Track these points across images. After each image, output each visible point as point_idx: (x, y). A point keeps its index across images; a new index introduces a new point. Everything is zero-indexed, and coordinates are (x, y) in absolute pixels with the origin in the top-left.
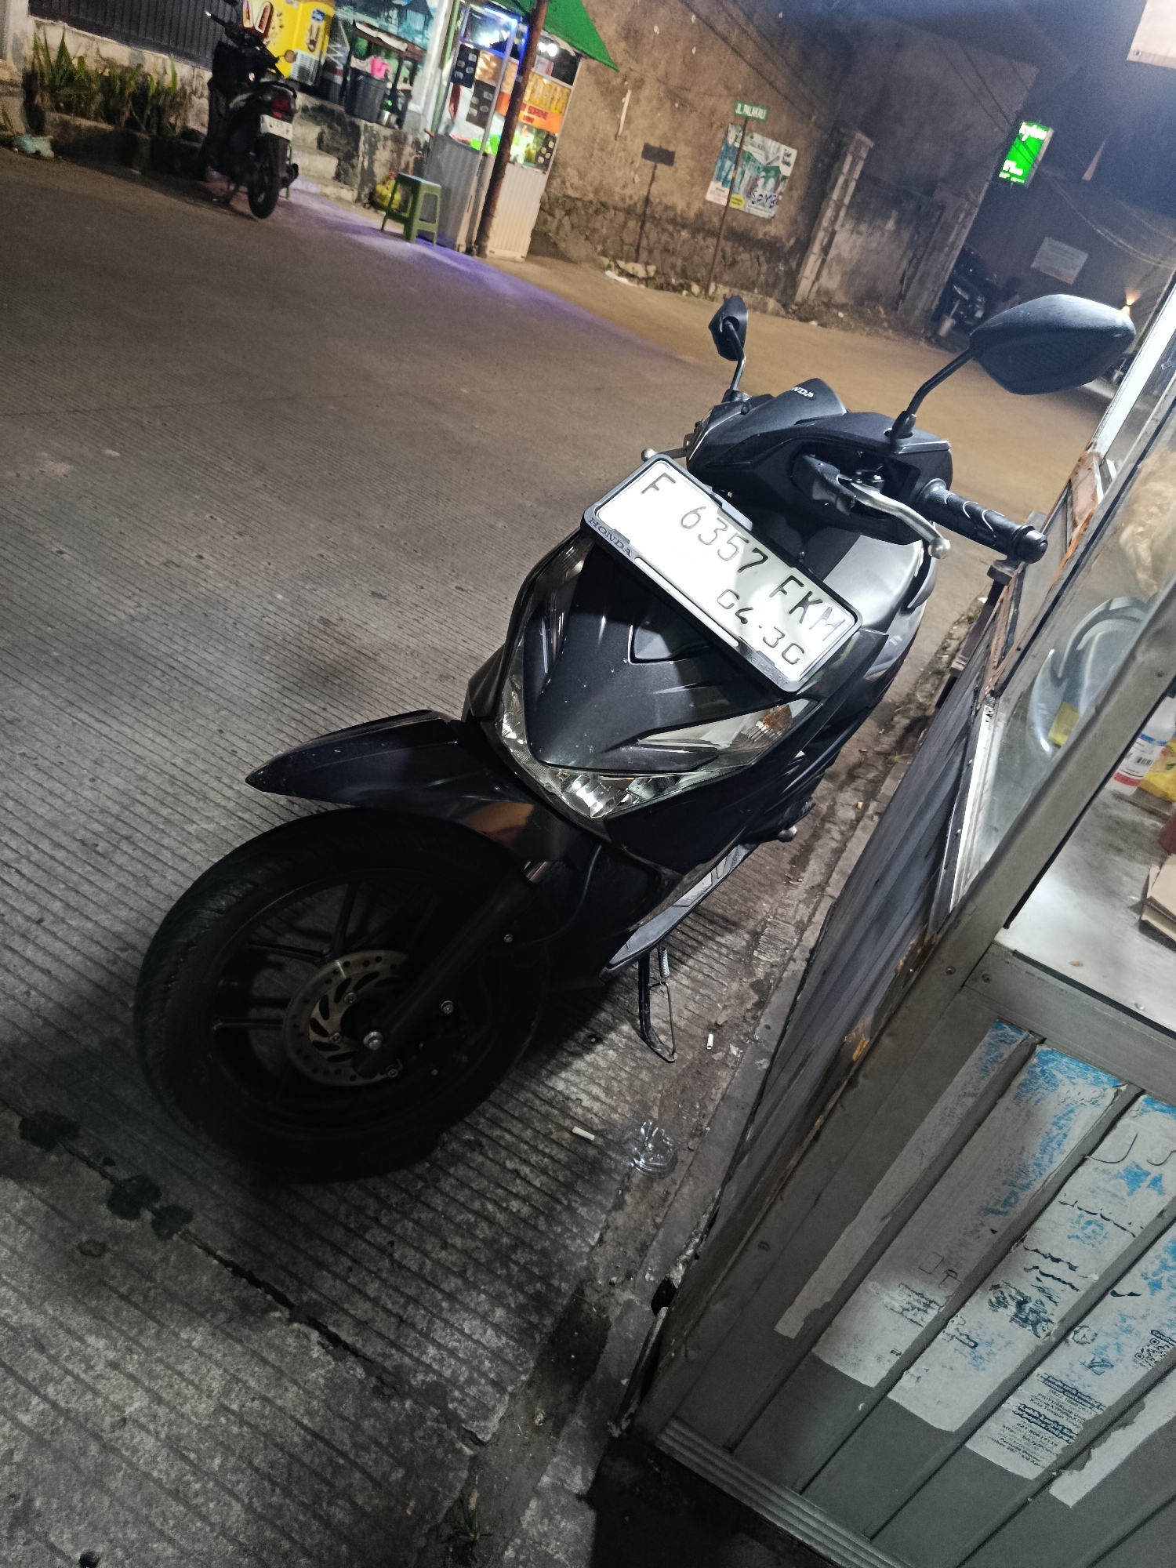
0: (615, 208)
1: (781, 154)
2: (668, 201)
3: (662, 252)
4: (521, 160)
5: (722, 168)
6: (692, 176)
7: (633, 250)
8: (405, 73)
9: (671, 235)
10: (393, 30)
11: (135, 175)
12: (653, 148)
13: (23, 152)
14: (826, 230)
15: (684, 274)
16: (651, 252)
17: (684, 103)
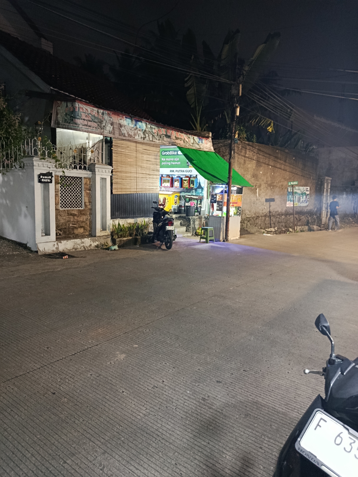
0: (261, 216)
1: (305, 189)
2: (276, 210)
3: (278, 223)
4: (233, 215)
5: (289, 198)
6: (281, 202)
7: (269, 225)
8: (199, 202)
9: (279, 218)
10: (194, 194)
11: (137, 247)
12: (268, 199)
13: (112, 250)
14: (325, 203)
15: (286, 226)
16: (274, 224)
17: (274, 186)
